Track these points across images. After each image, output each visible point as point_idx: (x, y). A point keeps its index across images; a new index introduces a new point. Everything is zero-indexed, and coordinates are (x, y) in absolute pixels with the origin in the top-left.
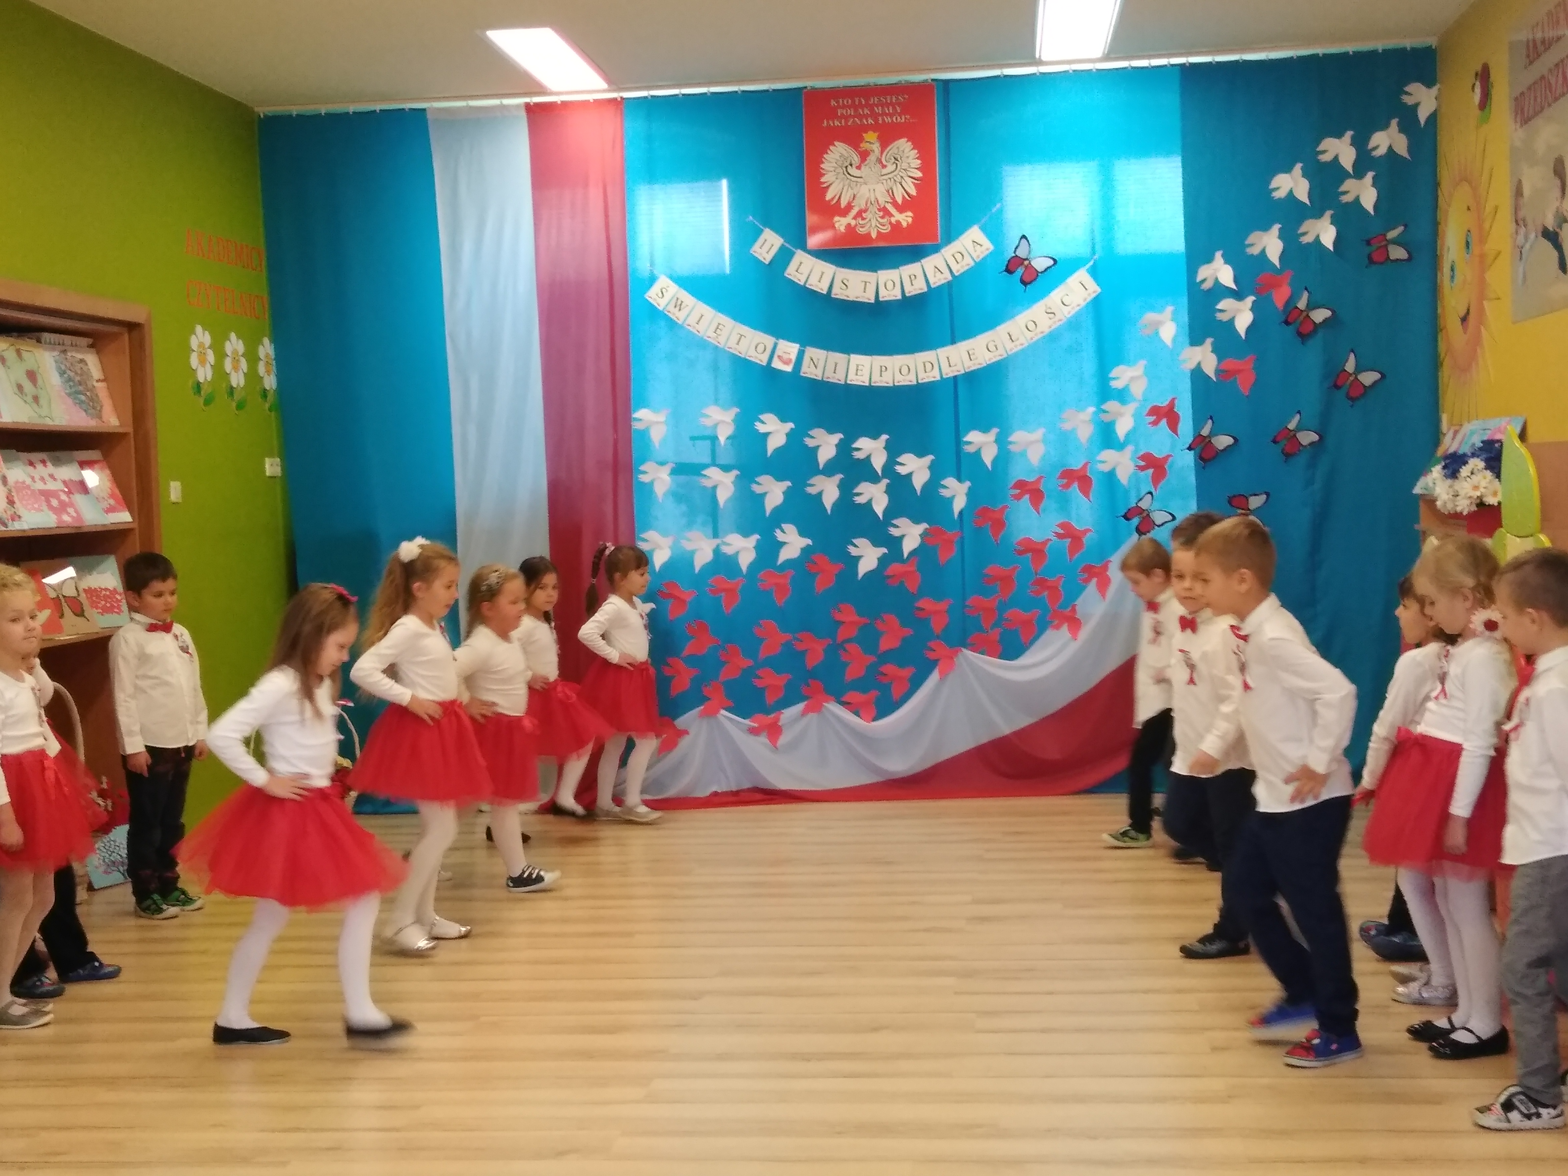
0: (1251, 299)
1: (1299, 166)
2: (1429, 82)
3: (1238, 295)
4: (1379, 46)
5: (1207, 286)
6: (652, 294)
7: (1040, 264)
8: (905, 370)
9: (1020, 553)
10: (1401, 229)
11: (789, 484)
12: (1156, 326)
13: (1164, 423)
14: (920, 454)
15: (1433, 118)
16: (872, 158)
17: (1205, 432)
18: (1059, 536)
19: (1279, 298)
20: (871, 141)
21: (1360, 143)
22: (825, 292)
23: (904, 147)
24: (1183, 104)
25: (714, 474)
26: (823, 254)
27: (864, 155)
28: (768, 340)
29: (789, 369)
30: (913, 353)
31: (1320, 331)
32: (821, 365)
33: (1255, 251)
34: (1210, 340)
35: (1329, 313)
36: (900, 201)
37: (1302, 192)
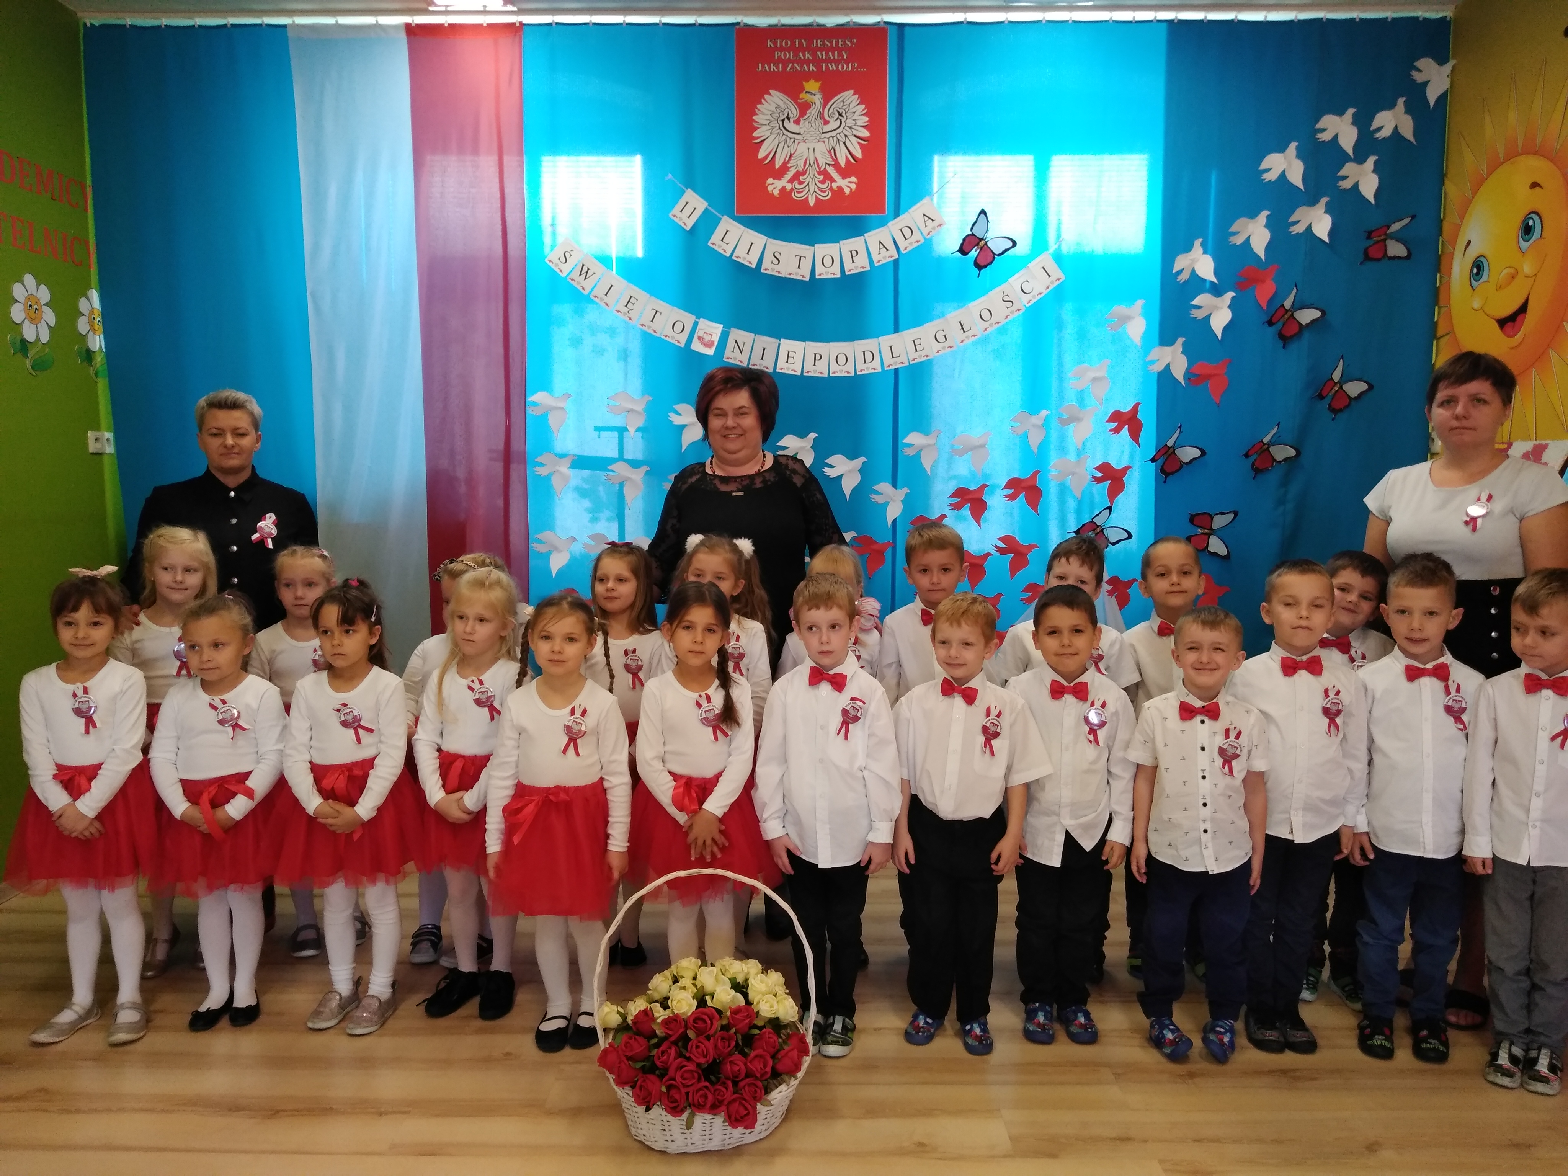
0: (1231, 294)
1: (1294, 145)
2: (1442, 58)
4: (1389, 14)
5: (1183, 277)
6: (554, 259)
8: (841, 359)
12: (1125, 320)
21: (1363, 122)
22: (753, 266)
26: (753, 221)
29: (710, 352)
30: (852, 341)
31: (1306, 335)
32: (747, 350)
33: (1239, 240)
34: (1181, 340)
35: (1318, 314)
36: (843, 164)
37: (1296, 175)
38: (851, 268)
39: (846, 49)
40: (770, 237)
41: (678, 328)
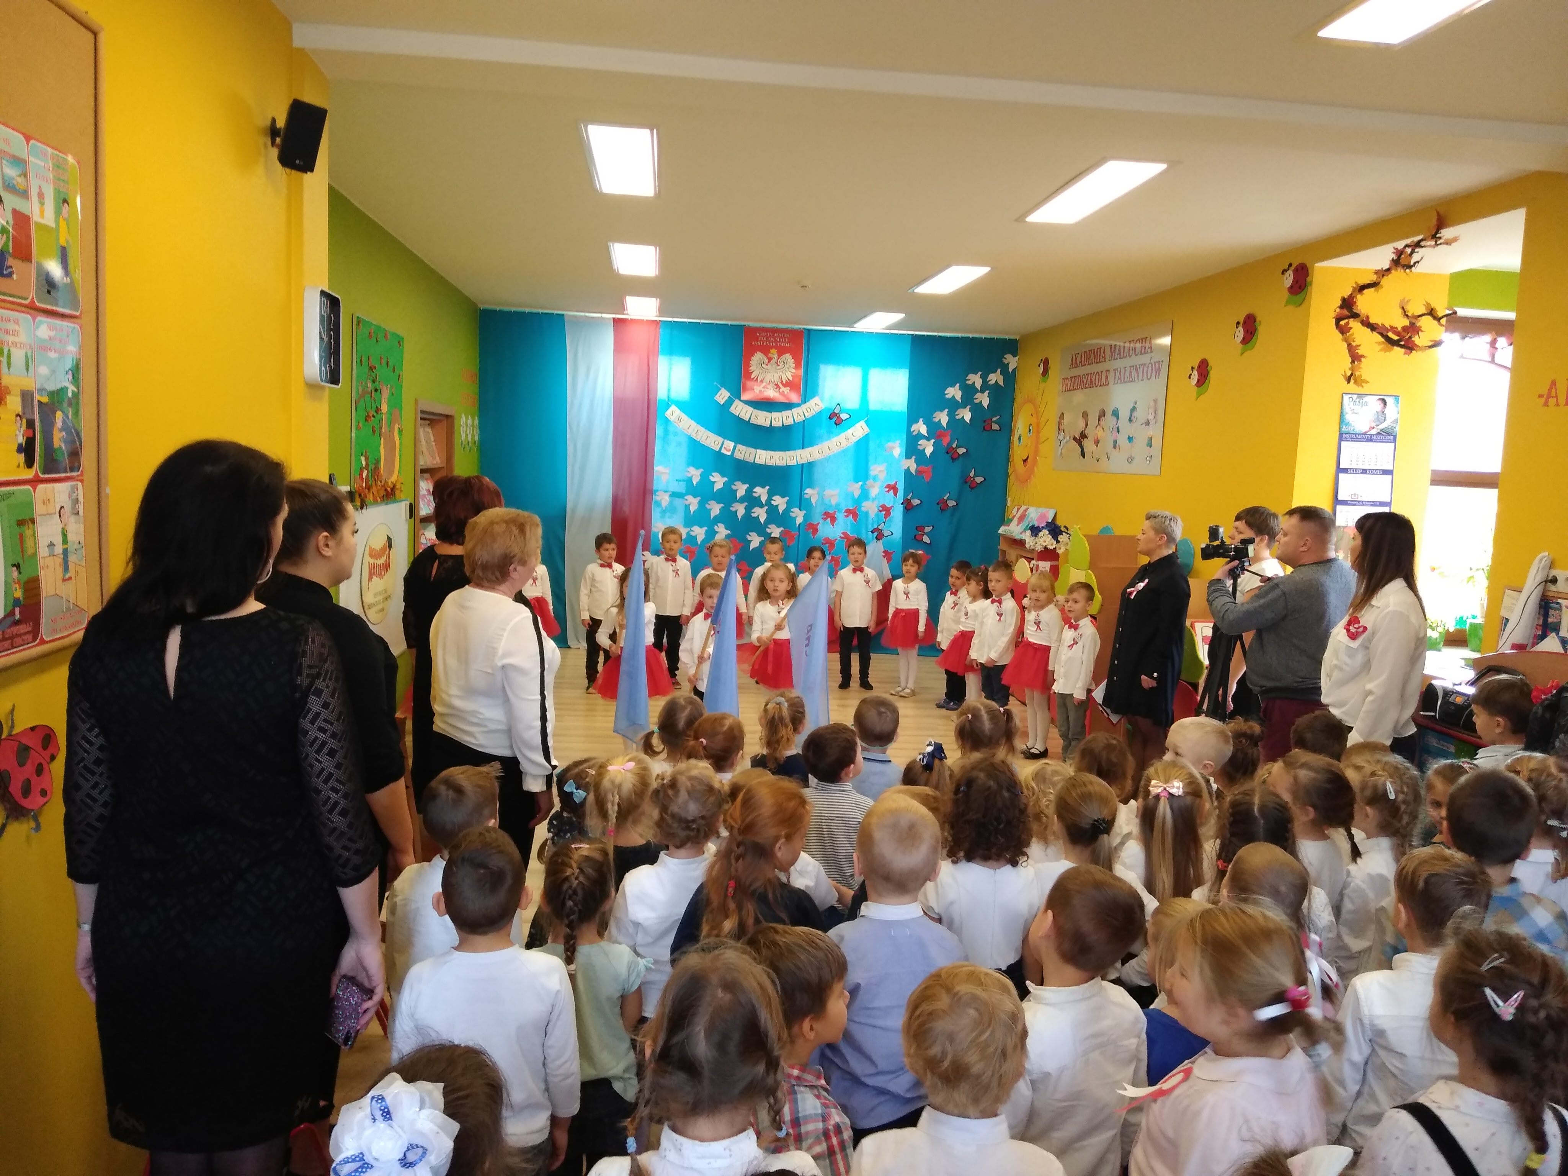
0: (933, 441)
1: (958, 385)
2: (1014, 356)
3: (928, 439)
4: (996, 337)
5: (914, 433)
6: (668, 413)
7: (844, 416)
8: (781, 459)
9: (824, 544)
10: (998, 417)
11: (723, 505)
12: (893, 448)
13: (892, 491)
14: (783, 497)
15: (1015, 370)
16: (773, 361)
17: (909, 498)
18: (842, 538)
19: (945, 442)
20: (774, 353)
21: (984, 378)
22: (747, 420)
23: (788, 357)
24: (912, 352)
25: (690, 498)
26: (749, 403)
27: (770, 360)
28: (721, 440)
29: (729, 454)
30: (785, 451)
31: (961, 457)
32: (743, 453)
33: (937, 420)
34: (914, 457)
35: (965, 450)
36: (784, 382)
37: (958, 398)
38: (786, 423)
39: (787, 337)
40: (754, 408)
41: (716, 443)
